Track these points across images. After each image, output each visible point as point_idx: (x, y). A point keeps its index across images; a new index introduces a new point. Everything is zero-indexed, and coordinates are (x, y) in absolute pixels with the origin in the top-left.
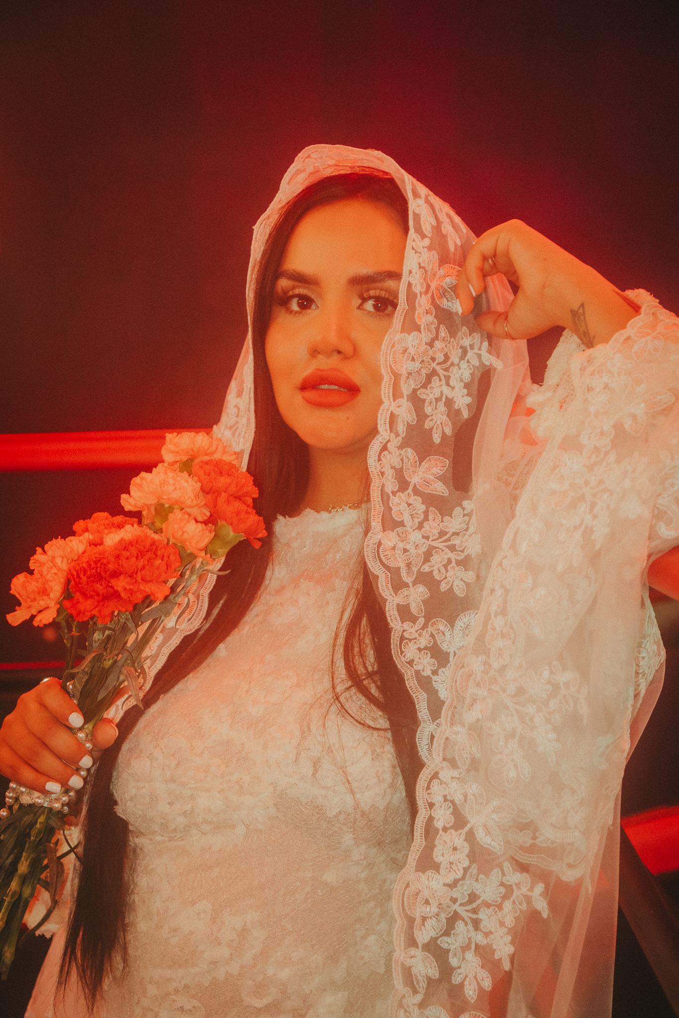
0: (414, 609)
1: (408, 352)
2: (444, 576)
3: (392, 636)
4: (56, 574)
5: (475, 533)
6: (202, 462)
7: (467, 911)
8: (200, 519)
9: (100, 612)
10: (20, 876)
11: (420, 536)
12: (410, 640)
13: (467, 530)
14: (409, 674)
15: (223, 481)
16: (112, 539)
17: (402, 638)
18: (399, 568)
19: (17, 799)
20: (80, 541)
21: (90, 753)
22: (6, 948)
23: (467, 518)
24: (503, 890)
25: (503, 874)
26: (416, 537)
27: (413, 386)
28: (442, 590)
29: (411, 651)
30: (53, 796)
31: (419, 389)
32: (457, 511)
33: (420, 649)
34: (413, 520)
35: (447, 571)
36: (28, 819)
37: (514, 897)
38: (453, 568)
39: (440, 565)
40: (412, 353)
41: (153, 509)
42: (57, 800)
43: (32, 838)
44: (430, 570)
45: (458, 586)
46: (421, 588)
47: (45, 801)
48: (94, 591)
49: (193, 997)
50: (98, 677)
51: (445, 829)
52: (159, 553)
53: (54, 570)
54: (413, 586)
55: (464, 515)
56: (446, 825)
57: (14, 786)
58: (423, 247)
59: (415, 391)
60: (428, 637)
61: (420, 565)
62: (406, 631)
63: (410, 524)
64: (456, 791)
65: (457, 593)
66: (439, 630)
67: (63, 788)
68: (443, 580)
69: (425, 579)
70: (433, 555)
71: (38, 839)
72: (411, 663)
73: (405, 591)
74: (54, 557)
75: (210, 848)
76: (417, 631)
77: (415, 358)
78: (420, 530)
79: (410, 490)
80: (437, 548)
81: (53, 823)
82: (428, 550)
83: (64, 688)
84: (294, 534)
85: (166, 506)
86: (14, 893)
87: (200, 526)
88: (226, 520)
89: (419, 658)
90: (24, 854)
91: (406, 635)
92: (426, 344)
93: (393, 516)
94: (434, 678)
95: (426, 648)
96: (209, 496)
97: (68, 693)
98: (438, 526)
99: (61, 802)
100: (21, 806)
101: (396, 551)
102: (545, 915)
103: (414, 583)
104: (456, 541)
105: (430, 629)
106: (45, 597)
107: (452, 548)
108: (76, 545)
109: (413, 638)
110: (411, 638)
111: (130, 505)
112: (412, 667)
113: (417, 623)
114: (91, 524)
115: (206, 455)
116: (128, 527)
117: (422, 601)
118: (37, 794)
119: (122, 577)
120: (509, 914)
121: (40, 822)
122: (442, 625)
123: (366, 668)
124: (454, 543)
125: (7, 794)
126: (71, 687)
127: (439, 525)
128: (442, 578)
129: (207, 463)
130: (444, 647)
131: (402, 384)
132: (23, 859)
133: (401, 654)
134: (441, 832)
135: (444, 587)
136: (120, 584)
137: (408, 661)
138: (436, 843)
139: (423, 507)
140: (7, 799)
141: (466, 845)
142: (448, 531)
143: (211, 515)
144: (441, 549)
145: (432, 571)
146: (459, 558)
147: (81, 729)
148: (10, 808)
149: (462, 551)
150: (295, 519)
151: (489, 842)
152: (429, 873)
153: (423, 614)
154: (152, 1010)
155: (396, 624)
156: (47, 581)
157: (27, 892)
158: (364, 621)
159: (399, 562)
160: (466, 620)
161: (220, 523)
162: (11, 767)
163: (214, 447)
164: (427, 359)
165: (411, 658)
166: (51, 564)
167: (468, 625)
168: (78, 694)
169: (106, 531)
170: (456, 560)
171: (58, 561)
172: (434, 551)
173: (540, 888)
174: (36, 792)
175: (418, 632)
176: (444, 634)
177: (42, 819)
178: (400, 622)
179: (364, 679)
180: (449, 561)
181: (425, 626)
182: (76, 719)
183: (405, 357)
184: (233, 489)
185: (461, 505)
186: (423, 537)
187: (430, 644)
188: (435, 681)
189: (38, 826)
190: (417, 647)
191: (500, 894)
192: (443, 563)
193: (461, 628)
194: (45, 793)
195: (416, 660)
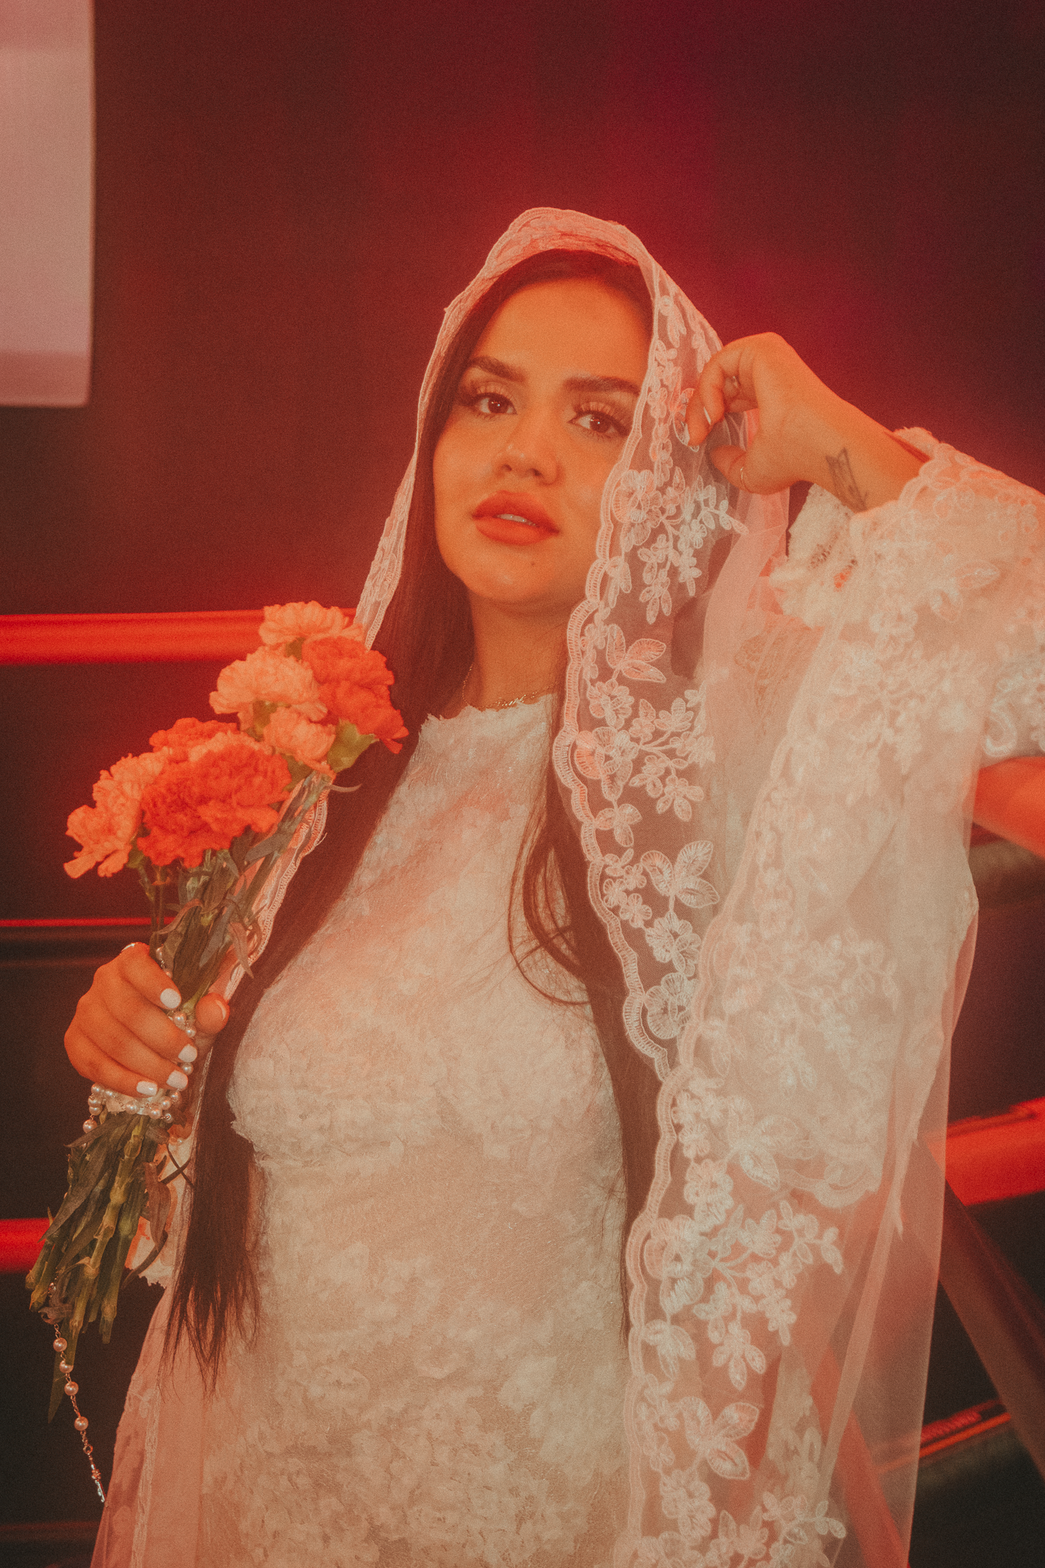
0: (619, 837)
1: (634, 495)
2: (661, 792)
3: (589, 874)
4: (123, 805)
5: (705, 734)
6: (315, 642)
7: (732, 1268)
8: (314, 718)
9: (185, 851)
10: (114, 1208)
11: (628, 738)
12: (614, 879)
13: (691, 729)
14: (613, 924)
15: (344, 664)
16: (197, 753)
17: (603, 877)
18: (599, 781)
19: (103, 1107)
20: (158, 759)
21: (193, 1041)
22: (106, 1302)
23: (691, 714)
24: (778, 1238)
25: (780, 1217)
26: (622, 739)
27: (634, 542)
28: (659, 812)
29: (615, 894)
30: (150, 1099)
31: (641, 547)
32: (678, 702)
33: (628, 892)
34: (618, 717)
35: (665, 786)
36: (118, 1132)
37: (794, 1247)
38: (673, 780)
39: (656, 777)
40: (640, 498)
41: (251, 709)
42: (155, 1105)
43: (126, 1157)
44: (641, 784)
45: (680, 806)
46: (629, 809)
47: (139, 1107)
48: (176, 824)
49: (354, 1367)
50: (196, 939)
51: (699, 1160)
52: (261, 768)
53: (122, 800)
54: (619, 806)
55: (688, 709)
56: (699, 1153)
57: (98, 1089)
58: (669, 360)
59: (635, 549)
60: (639, 876)
61: (629, 777)
62: (608, 866)
63: (614, 722)
64: (712, 1107)
65: (679, 816)
66: (655, 866)
67: (161, 1090)
68: (659, 798)
69: (634, 796)
70: (645, 764)
71: (134, 1158)
72: (615, 910)
73: (606, 813)
74: (120, 783)
75: (358, 1173)
76: (623, 867)
77: (642, 505)
78: (627, 730)
79: (614, 679)
80: (651, 754)
81: (152, 1134)
82: (638, 758)
83: (153, 956)
84: (452, 741)
85: (267, 703)
86: (108, 1230)
87: (314, 728)
88: (349, 718)
89: (627, 904)
90: (117, 1178)
91: (608, 871)
92: (657, 489)
93: (592, 712)
94: (648, 931)
95: (637, 890)
96: (325, 687)
97: (159, 963)
98: (652, 725)
99: (161, 1107)
100: (109, 1115)
101: (596, 758)
102: (838, 1270)
103: (620, 802)
104: (676, 744)
105: (642, 864)
106: (111, 838)
107: (671, 754)
108: (150, 764)
109: (618, 875)
110: (615, 875)
111: (221, 705)
112: (618, 916)
113: (623, 856)
114: (172, 735)
115: (319, 631)
116: (219, 735)
117: (632, 826)
118: (128, 1098)
119: (211, 803)
120: (788, 1271)
121: (134, 1136)
122: (658, 860)
123: (555, 923)
124: (673, 746)
125: (90, 1100)
126: (161, 954)
127: (652, 722)
128: (658, 795)
129: (322, 642)
130: (662, 888)
131: (621, 538)
132: (116, 1185)
133: (602, 898)
134: (693, 1163)
135: (661, 807)
136: (210, 813)
137: (612, 907)
138: (688, 1177)
139: (631, 700)
140: (91, 1108)
141: (728, 1179)
142: (665, 729)
143: (329, 713)
144: (654, 754)
145: (644, 786)
146: (682, 768)
147: (179, 1009)
148: (96, 1118)
149: (685, 758)
150: (452, 720)
151: (760, 1175)
152: (679, 1219)
153: (632, 844)
154: (300, 1385)
155: (594, 857)
156: (113, 815)
157: (126, 1227)
158: (552, 855)
159: (600, 773)
160: (691, 853)
161: (342, 722)
162: (91, 1064)
163: (329, 621)
164: (655, 509)
165: (616, 904)
166: (118, 792)
167: (694, 860)
168: (171, 965)
169: (190, 743)
170: (677, 771)
171: (127, 788)
172: (647, 758)
173: (831, 1234)
174: (127, 1097)
175: (626, 868)
176: (661, 872)
177: (136, 1132)
178: (600, 854)
179: (554, 938)
180: (668, 772)
181: (635, 861)
182: (170, 997)
183: (630, 503)
184: (357, 676)
185: (682, 696)
186: (632, 739)
187: (641, 885)
188: (649, 936)
189: (132, 1140)
190: (623, 887)
191: (775, 1243)
192: (658, 775)
193: (684, 864)
194: (139, 1097)
195: (623, 906)
